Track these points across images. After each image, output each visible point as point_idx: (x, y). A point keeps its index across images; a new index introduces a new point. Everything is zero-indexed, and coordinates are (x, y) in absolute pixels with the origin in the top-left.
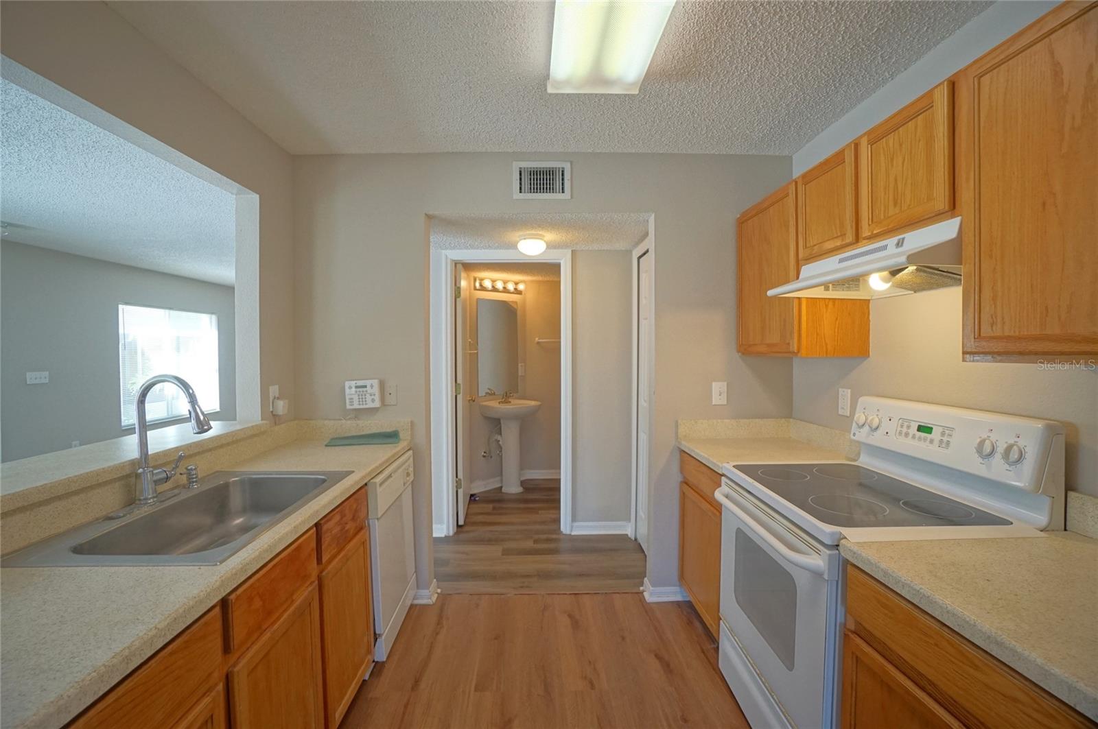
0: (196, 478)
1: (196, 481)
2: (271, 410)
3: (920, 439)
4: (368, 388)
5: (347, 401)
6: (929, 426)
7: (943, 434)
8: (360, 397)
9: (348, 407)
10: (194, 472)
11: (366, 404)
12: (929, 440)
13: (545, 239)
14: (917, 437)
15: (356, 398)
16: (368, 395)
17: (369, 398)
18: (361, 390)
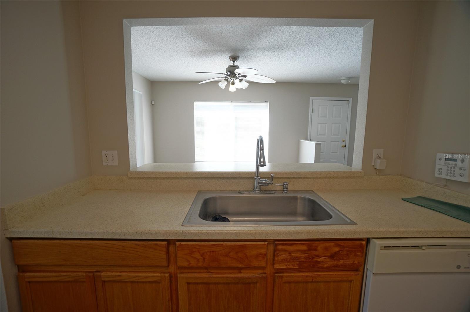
0: (286, 189)
1: (286, 191)
2: (373, 164)
4: (459, 163)
5: (437, 170)
8: (449, 169)
9: (437, 175)
10: (287, 186)
11: (454, 176)
15: (444, 168)
16: (457, 170)
17: (458, 172)
18: (450, 162)
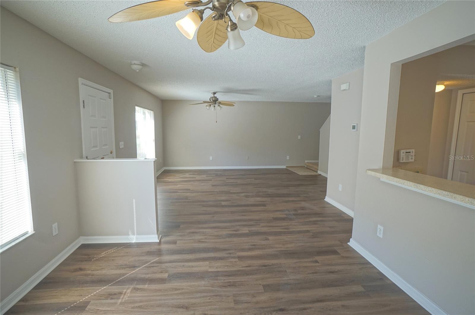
4: (411, 153)
8: (407, 157)
11: (409, 160)
13: (445, 84)
17: (410, 157)
18: (408, 154)
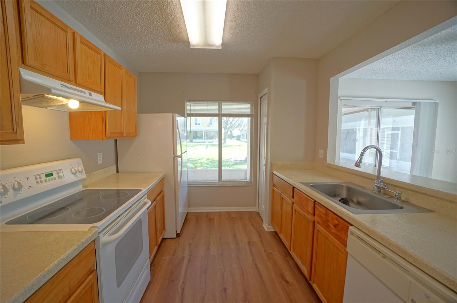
3: (49, 180)
6: (50, 173)
7: (58, 173)
12: (53, 178)
14: (47, 180)
